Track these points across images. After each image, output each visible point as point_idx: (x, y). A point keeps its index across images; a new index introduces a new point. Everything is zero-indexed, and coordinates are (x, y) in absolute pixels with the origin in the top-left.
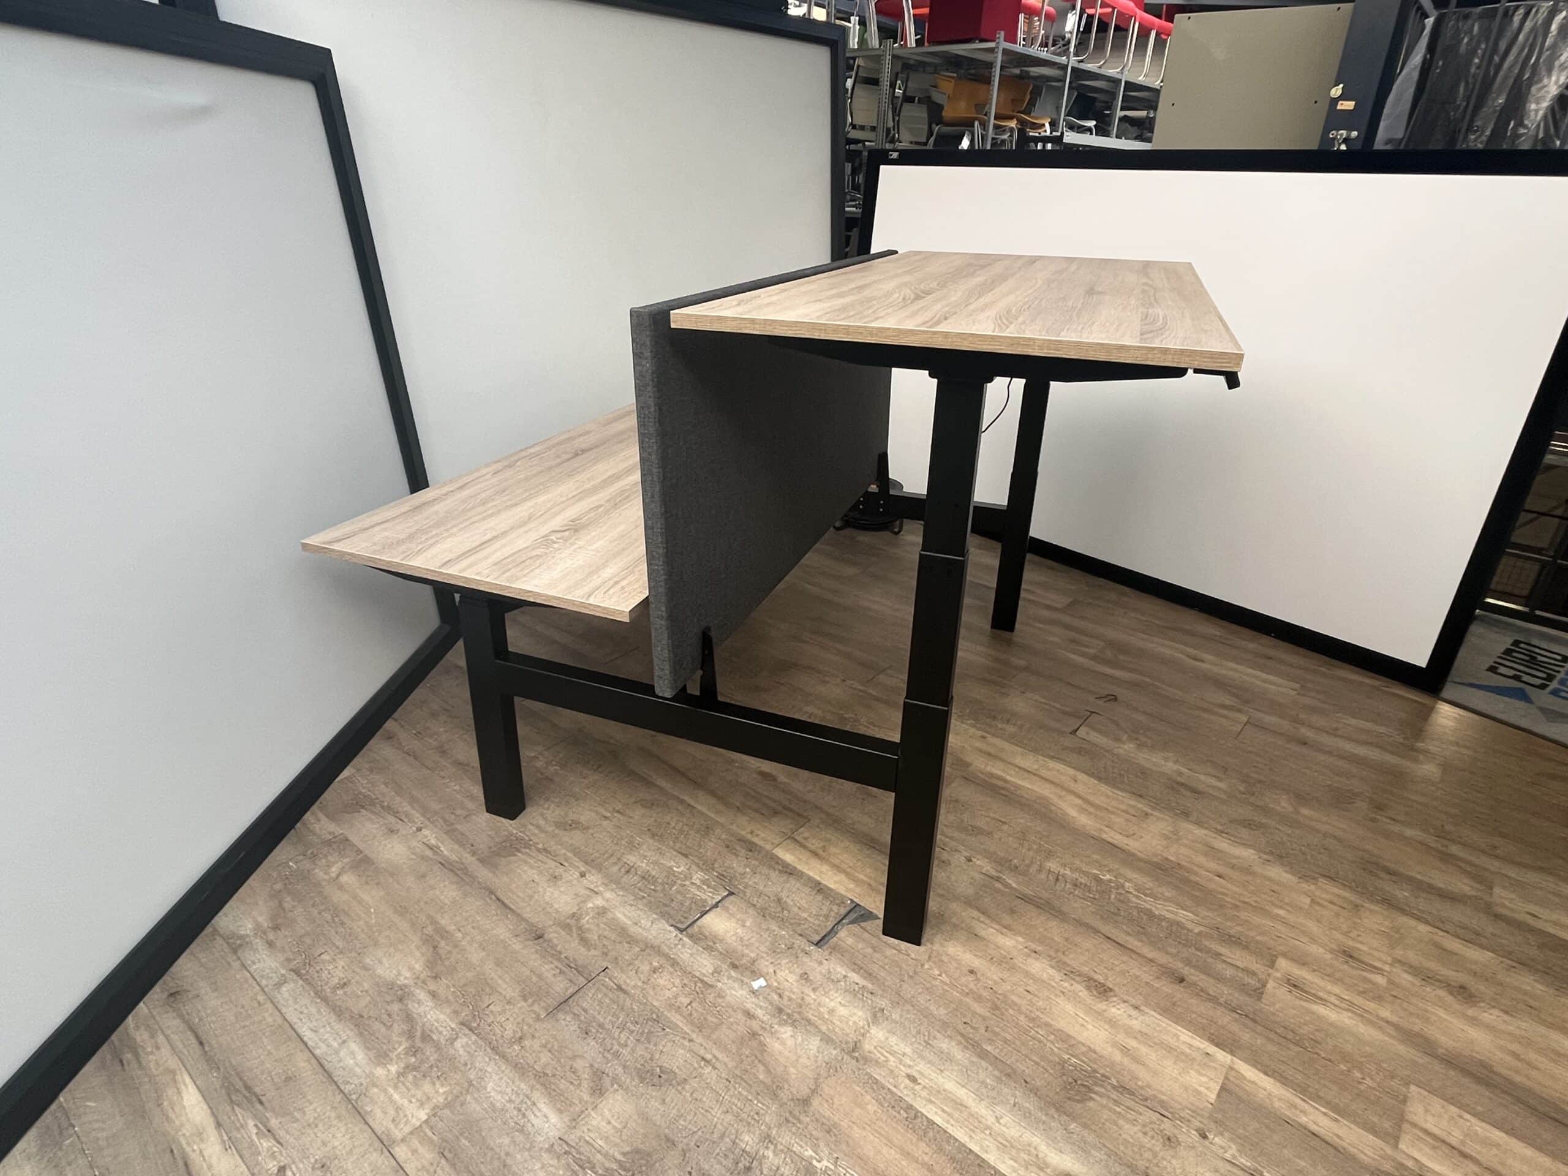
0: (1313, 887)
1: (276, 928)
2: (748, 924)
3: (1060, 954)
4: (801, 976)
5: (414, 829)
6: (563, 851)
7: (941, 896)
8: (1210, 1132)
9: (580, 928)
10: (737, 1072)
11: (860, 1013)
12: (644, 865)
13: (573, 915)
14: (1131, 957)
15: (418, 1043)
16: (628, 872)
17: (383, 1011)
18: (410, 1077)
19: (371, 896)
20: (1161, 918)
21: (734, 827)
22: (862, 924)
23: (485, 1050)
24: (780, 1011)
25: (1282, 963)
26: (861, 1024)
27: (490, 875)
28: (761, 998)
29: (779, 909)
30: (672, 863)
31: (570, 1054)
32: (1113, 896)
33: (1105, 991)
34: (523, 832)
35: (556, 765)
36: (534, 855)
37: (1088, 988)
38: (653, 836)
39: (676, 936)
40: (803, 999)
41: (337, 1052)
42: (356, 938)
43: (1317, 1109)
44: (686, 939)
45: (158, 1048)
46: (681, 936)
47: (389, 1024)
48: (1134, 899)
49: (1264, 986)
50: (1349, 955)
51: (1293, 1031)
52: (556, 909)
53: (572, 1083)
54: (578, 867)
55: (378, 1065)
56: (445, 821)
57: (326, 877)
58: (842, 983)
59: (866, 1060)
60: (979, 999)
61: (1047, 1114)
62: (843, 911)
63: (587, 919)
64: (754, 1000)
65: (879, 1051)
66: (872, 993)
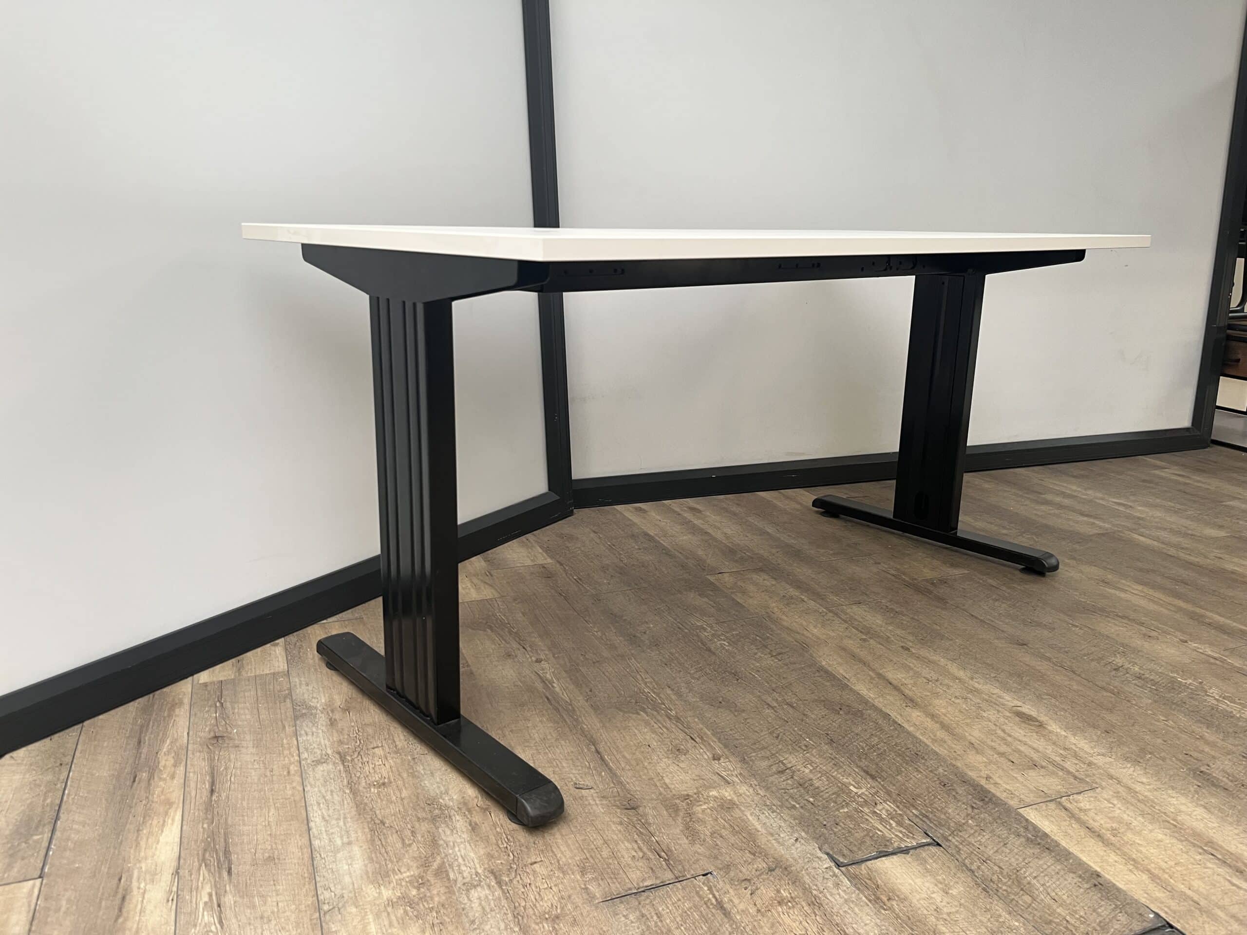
6: (701, 726)
9: (690, 815)
13: (687, 797)
15: (430, 876)
16: (781, 772)
17: (409, 826)
18: (400, 912)
23: (505, 914)
27: (599, 725)
29: (1016, 890)
30: (850, 780)
36: (661, 719)
38: (831, 743)
39: (828, 868)
44: (843, 878)
45: (172, 778)
46: (836, 871)
52: (666, 784)
54: (713, 748)
56: (571, 660)
63: (705, 807)
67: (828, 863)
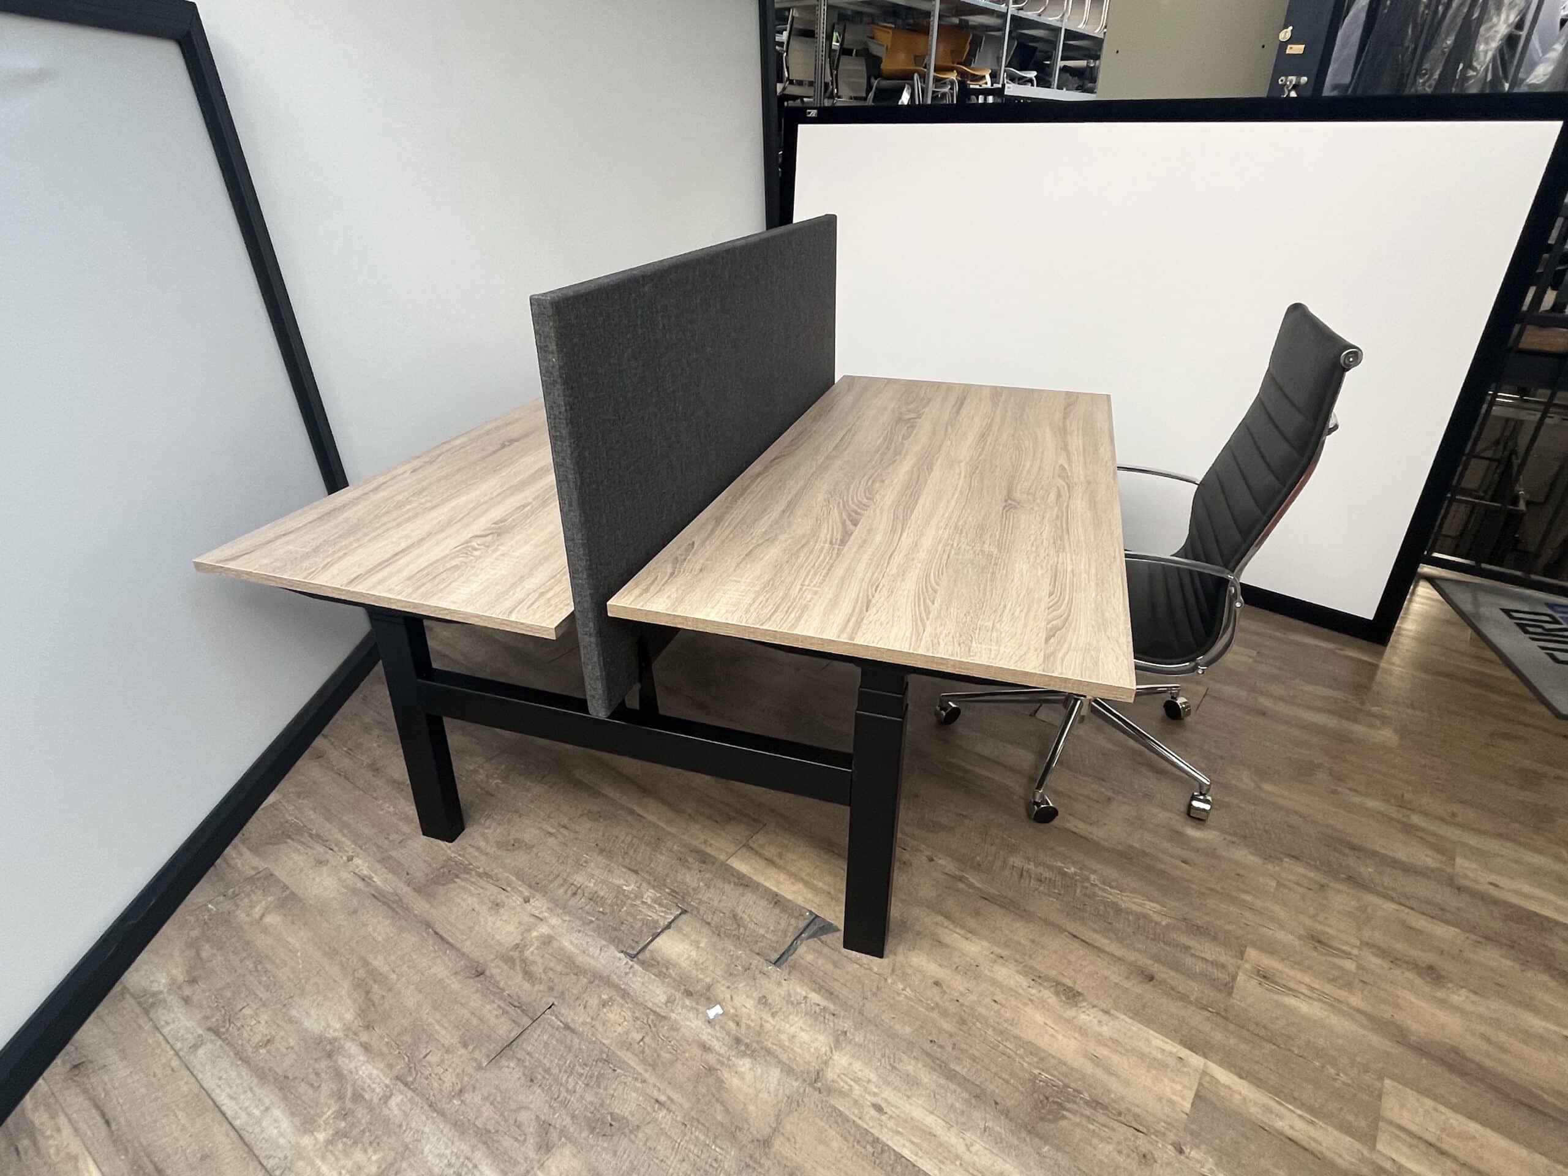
0: (1277, 868)
1: (193, 981)
2: (702, 945)
3: (1026, 958)
4: (760, 999)
5: (345, 858)
6: (506, 874)
7: (903, 901)
8: (1185, 1145)
9: (523, 961)
10: (693, 1114)
11: (822, 1038)
12: (592, 885)
13: (517, 946)
14: (1099, 957)
15: (349, 1105)
16: (575, 894)
17: (311, 1070)
18: (340, 1146)
19: (297, 939)
20: (1128, 912)
21: (686, 837)
22: (823, 938)
23: (422, 1107)
24: (738, 1040)
25: (1252, 953)
26: (823, 1049)
27: (427, 906)
28: (717, 1028)
29: (735, 926)
30: (622, 881)
31: (514, 1106)
32: (1078, 891)
33: (1074, 996)
34: (463, 856)
35: (497, 778)
36: (473, 880)
37: (1057, 994)
38: (602, 851)
39: (627, 963)
40: (762, 1026)
41: (259, 1122)
42: (282, 987)
43: (1293, 1112)
44: (637, 967)
45: (59, 1130)
46: (631, 963)
47: (316, 1084)
48: (1100, 893)
49: (1234, 979)
50: (1317, 940)
51: (1264, 1027)
52: (498, 941)
53: (516, 1139)
54: (521, 892)
55: (305, 1132)
56: (379, 847)
57: (247, 919)
58: (803, 1005)
59: (830, 1091)
60: (945, 1014)
61: (1019, 1138)
62: (802, 924)
63: (531, 949)
64: (710, 1030)
65: (842, 1080)
66: (834, 1015)
67: (625, 960)
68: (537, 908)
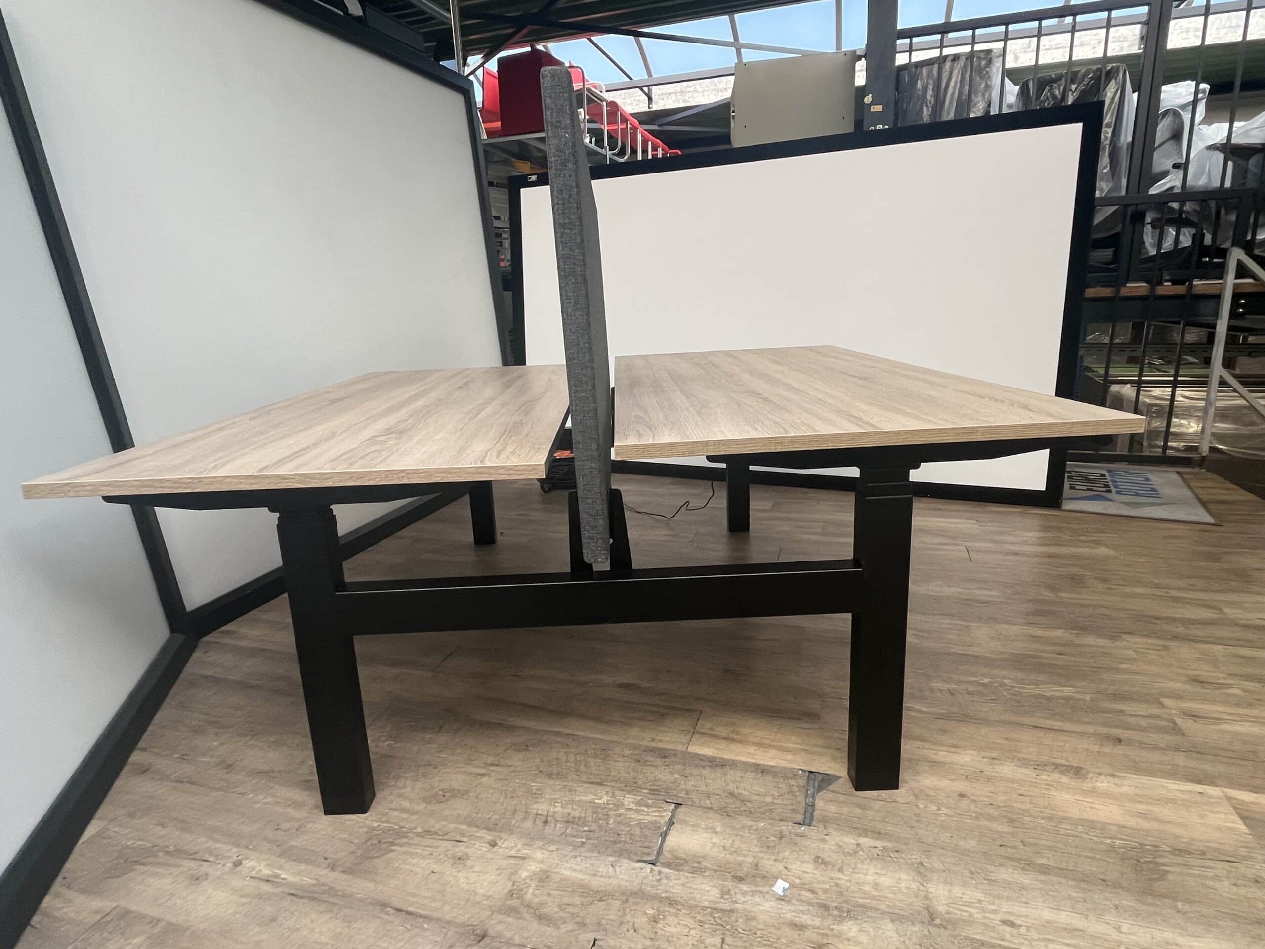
0: (1124, 643)
2: (719, 829)
3: (1014, 753)
4: (816, 861)
5: (230, 865)
6: (452, 826)
9: (528, 906)
11: (904, 876)
12: (560, 809)
13: (511, 894)
14: (1068, 736)
16: (546, 822)
20: (1056, 698)
21: (630, 741)
24: (825, 907)
25: (1167, 702)
26: (914, 886)
27: (371, 885)
28: (794, 902)
29: (739, 804)
30: (591, 797)
32: (1005, 693)
33: (1077, 771)
34: (388, 822)
35: (387, 741)
36: (415, 842)
37: (1062, 773)
38: (550, 775)
39: (652, 871)
40: (837, 885)
44: (665, 870)
46: (656, 869)
48: (1023, 691)
49: (1175, 723)
50: (1199, 681)
51: (1230, 750)
52: (483, 895)
54: (482, 838)
56: (271, 842)
58: (861, 853)
59: (952, 923)
61: (1149, 904)
62: (802, 783)
63: (531, 891)
64: (789, 907)
65: (955, 909)
66: (897, 851)
67: (649, 868)
68: (511, 848)
